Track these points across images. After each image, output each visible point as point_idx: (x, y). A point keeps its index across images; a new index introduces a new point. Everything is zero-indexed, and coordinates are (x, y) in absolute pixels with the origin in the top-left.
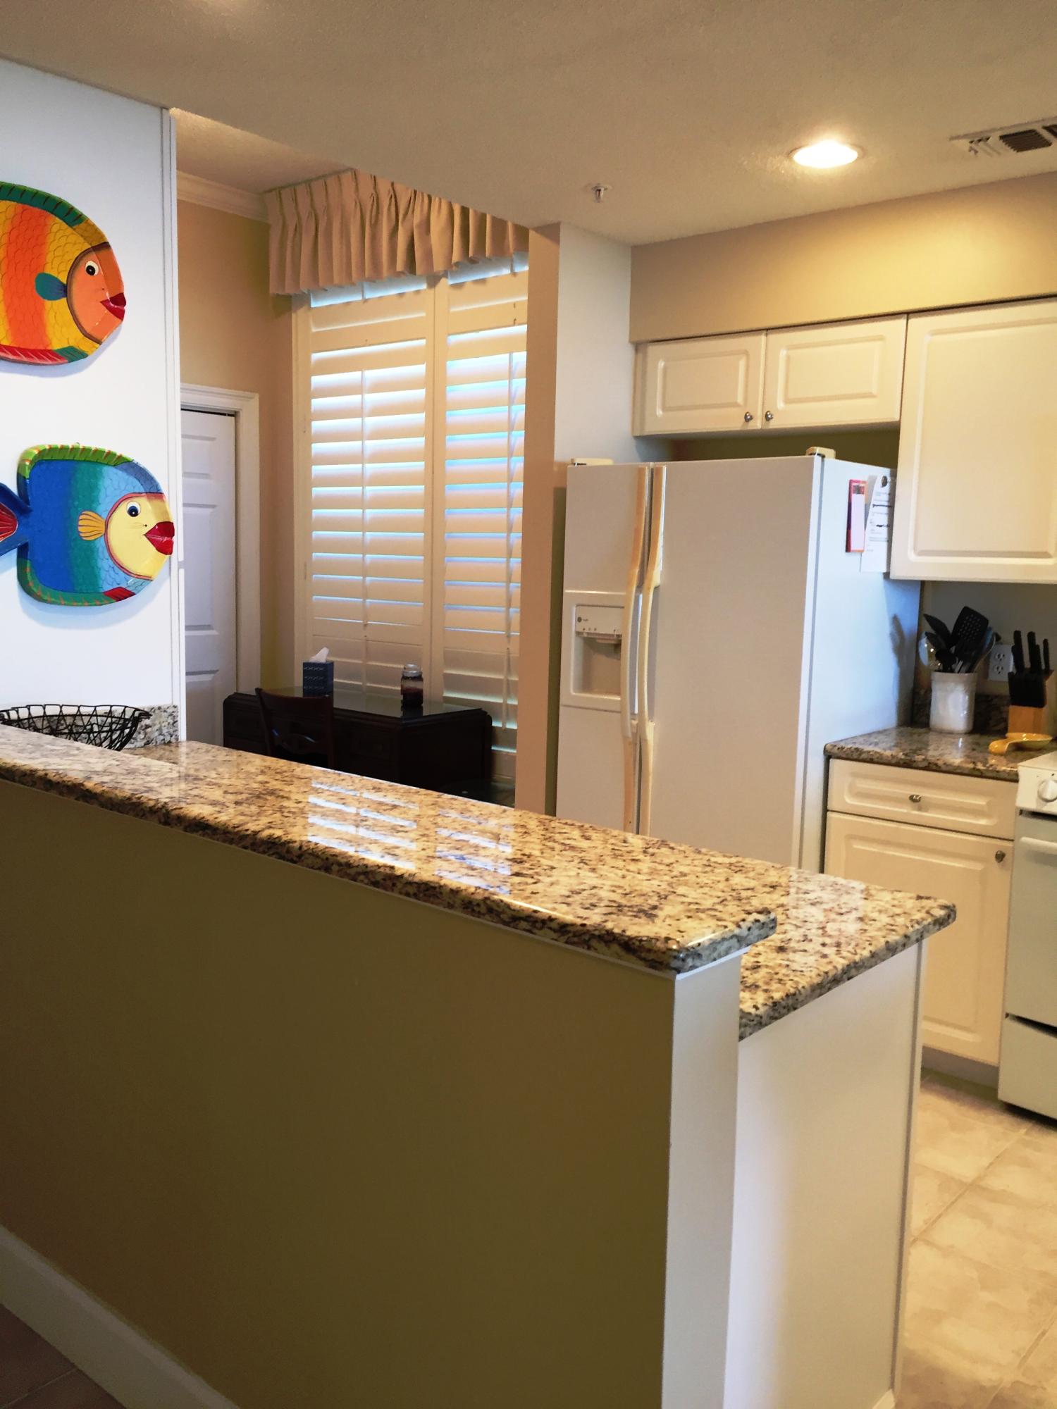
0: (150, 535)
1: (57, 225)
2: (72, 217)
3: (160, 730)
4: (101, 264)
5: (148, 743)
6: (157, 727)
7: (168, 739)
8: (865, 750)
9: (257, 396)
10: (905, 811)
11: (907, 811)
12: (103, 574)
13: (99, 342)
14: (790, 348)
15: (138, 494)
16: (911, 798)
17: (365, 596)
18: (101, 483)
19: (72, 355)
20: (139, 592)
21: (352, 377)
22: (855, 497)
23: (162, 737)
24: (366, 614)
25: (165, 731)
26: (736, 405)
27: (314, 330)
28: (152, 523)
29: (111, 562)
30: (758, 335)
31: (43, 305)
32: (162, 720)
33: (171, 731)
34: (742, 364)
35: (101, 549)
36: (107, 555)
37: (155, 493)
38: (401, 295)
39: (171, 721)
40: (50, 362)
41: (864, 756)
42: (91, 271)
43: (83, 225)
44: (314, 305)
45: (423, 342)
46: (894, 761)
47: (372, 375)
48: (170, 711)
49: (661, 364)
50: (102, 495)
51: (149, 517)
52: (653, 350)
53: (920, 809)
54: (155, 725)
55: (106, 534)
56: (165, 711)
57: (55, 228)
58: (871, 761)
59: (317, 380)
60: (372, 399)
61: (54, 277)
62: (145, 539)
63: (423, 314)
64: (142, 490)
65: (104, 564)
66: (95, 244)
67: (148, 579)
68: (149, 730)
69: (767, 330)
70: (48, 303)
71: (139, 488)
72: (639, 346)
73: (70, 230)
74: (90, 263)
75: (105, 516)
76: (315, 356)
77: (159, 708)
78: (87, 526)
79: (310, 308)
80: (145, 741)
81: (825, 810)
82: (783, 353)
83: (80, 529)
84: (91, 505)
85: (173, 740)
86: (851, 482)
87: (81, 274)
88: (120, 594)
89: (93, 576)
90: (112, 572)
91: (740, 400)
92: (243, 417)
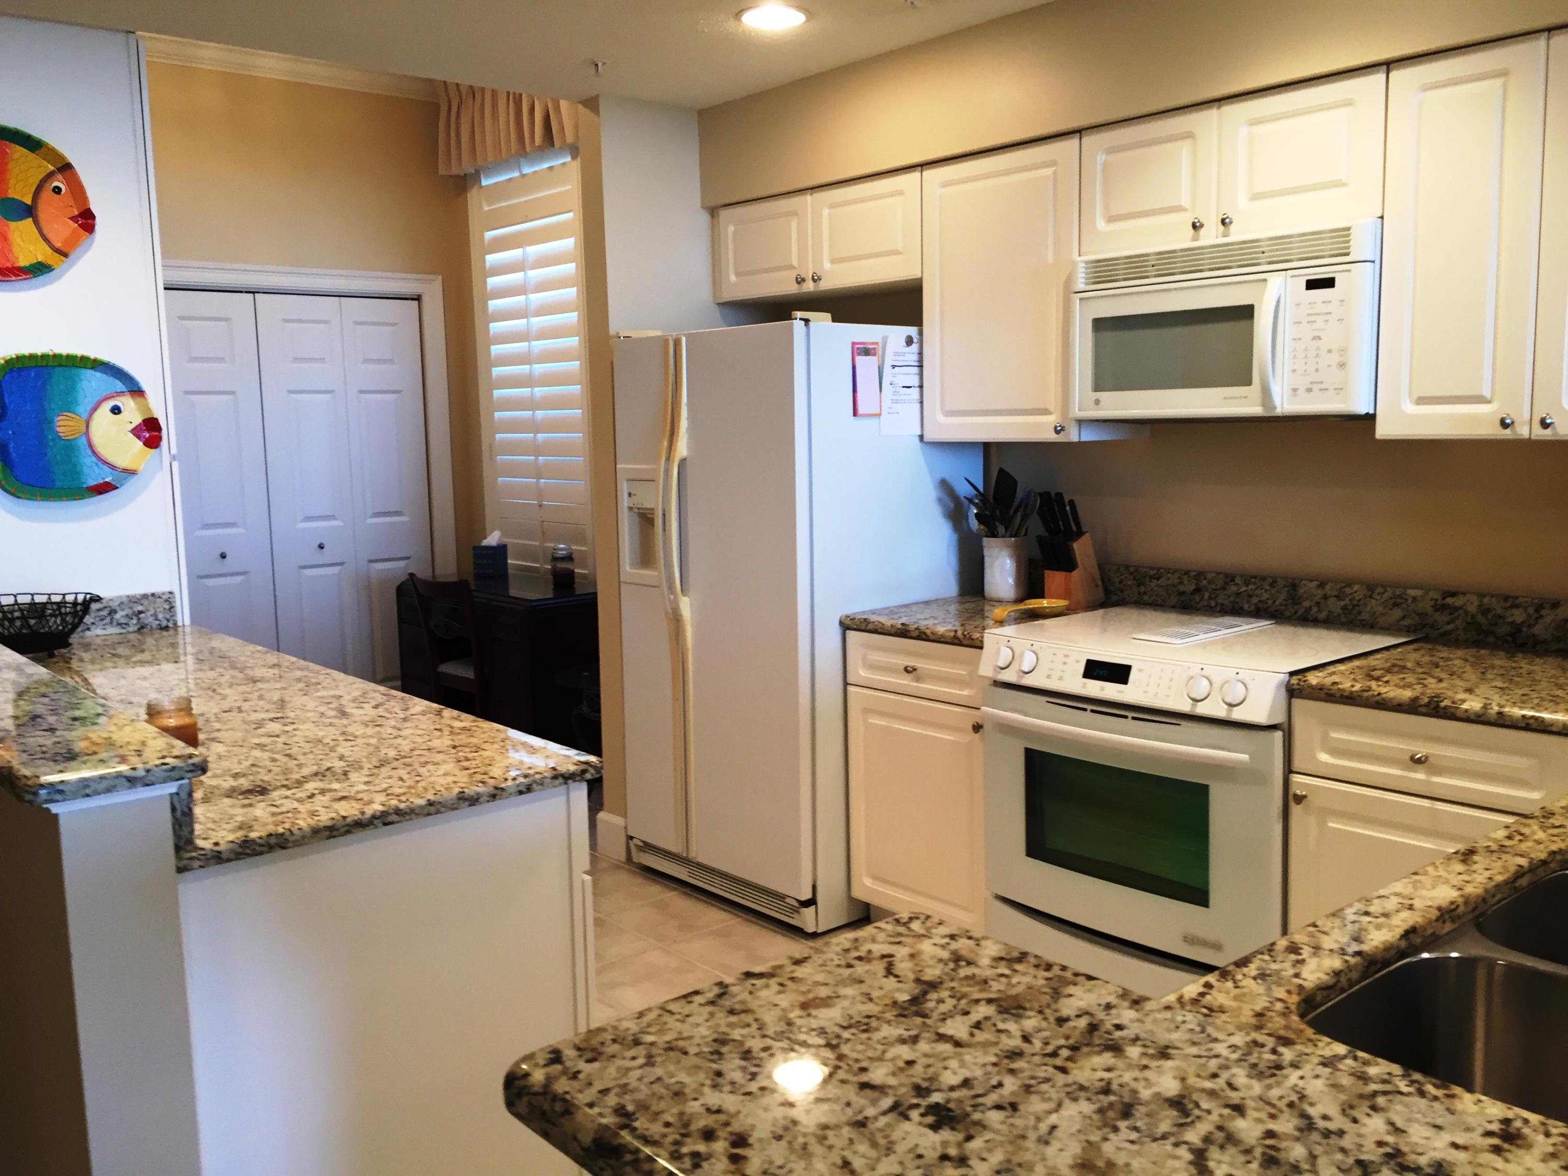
0: (136, 432)
1: (18, 151)
2: (32, 144)
3: (155, 616)
4: (68, 184)
5: (142, 627)
6: (152, 612)
7: (164, 623)
8: (872, 620)
9: (439, 279)
10: (906, 682)
11: (905, 682)
12: (86, 470)
13: (66, 255)
14: (832, 206)
15: (121, 393)
16: (906, 670)
17: (539, 477)
18: (78, 386)
19: (39, 269)
20: (122, 485)
21: (514, 254)
22: (859, 359)
23: (157, 622)
24: (540, 494)
25: (160, 616)
26: (792, 267)
27: (486, 208)
28: (138, 420)
29: (94, 459)
30: (803, 194)
31: (8, 226)
32: (157, 605)
33: (168, 616)
34: (794, 224)
35: (82, 447)
36: (89, 452)
37: (136, 391)
38: (551, 168)
39: (167, 607)
40: (13, 278)
41: (870, 627)
42: (57, 190)
43: (43, 150)
44: (485, 182)
45: (571, 215)
46: (893, 631)
47: (533, 250)
48: (164, 597)
49: (731, 229)
50: (80, 395)
51: (133, 414)
52: (724, 214)
53: (918, 680)
54: (148, 610)
55: (87, 433)
56: (160, 597)
57: (16, 156)
58: (875, 631)
59: (492, 259)
60: (535, 275)
61: (17, 200)
62: (131, 435)
63: (569, 187)
64: (124, 389)
65: (87, 460)
66: (59, 165)
67: (131, 473)
68: (142, 615)
69: (812, 189)
70: (13, 225)
71: (119, 386)
72: (713, 211)
73: (32, 155)
74: (56, 184)
75: (85, 416)
76: (489, 235)
77: (153, 595)
78: (64, 425)
79: (481, 187)
80: (139, 626)
81: (846, 684)
82: (826, 212)
83: (58, 429)
84: (69, 406)
85: (171, 625)
86: (853, 344)
87: (47, 194)
88: (103, 489)
89: (75, 472)
90: (95, 468)
91: (795, 262)
92: (426, 299)
